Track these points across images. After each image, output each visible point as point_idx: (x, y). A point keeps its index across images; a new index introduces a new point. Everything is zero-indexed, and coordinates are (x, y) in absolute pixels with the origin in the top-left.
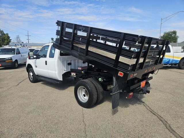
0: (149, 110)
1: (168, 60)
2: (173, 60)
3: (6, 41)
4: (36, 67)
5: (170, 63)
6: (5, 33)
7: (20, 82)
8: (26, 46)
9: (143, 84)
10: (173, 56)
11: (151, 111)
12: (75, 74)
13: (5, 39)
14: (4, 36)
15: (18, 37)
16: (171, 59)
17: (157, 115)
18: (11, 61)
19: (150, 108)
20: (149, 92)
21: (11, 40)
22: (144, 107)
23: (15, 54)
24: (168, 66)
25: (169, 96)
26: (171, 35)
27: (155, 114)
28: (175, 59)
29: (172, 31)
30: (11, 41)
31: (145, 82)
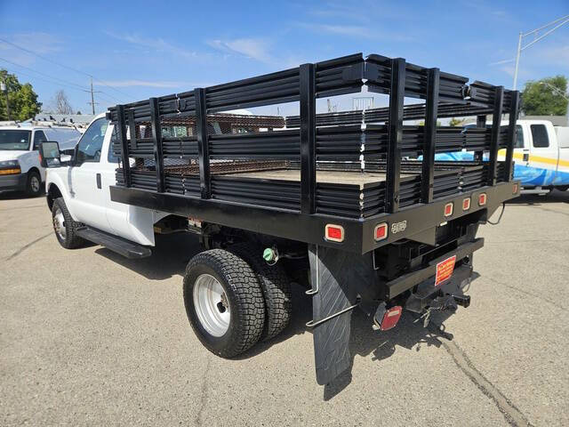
0: (464, 370)
1: (538, 174)
2: (556, 174)
3: (25, 109)
4: (72, 193)
5: (545, 184)
6: (22, 82)
7: (27, 246)
8: (69, 123)
9: (444, 268)
10: (556, 158)
11: (474, 374)
12: (199, 225)
13: (21, 102)
14: (18, 94)
15: (61, 97)
16: (551, 168)
17: (494, 393)
18: (17, 171)
19: (469, 363)
20: (465, 302)
21: (39, 105)
22: (449, 357)
23: (28, 149)
24: (536, 195)
25: (542, 309)
26: (549, 90)
27: (488, 387)
28: (562, 169)
29: (554, 76)
30: (42, 108)
31: (453, 262)
